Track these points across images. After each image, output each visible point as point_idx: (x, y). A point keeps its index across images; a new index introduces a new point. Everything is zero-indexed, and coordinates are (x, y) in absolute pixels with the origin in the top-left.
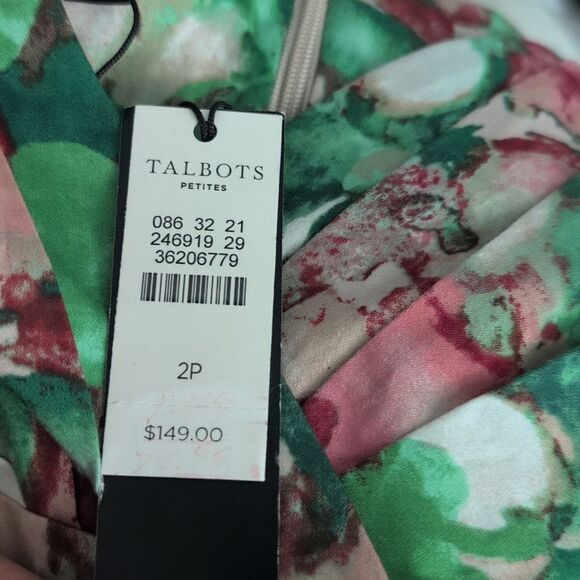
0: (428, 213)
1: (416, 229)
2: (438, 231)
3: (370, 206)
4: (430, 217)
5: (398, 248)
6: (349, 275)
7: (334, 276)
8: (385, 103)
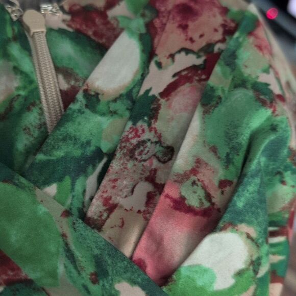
0: (147, 149)
1: (145, 161)
2: (154, 155)
3: (120, 159)
4: (148, 151)
5: (141, 174)
6: (124, 195)
7: (118, 198)
8: (103, 94)
